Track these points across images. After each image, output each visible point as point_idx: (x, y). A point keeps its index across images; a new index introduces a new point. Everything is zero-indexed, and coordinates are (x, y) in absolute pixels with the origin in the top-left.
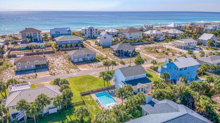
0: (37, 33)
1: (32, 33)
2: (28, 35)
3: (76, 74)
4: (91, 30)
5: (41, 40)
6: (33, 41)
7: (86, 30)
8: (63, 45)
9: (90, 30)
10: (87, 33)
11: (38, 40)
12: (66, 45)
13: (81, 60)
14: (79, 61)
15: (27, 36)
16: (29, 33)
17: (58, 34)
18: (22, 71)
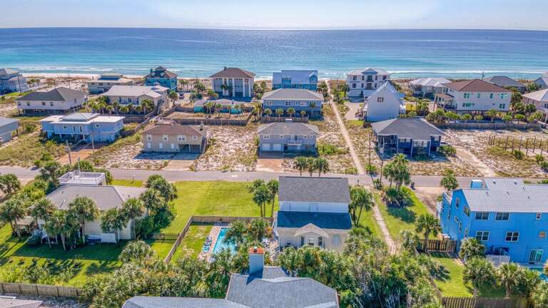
0: (244, 79)
1: (233, 79)
2: (226, 82)
3: (236, 176)
4: (370, 79)
5: (250, 96)
6: (234, 95)
7: (355, 77)
8: (268, 109)
9: (366, 77)
10: (359, 86)
11: (244, 96)
12: (274, 111)
13: (278, 147)
14: (274, 150)
15: (223, 83)
16: (227, 79)
17: (287, 83)
18: (153, 152)
